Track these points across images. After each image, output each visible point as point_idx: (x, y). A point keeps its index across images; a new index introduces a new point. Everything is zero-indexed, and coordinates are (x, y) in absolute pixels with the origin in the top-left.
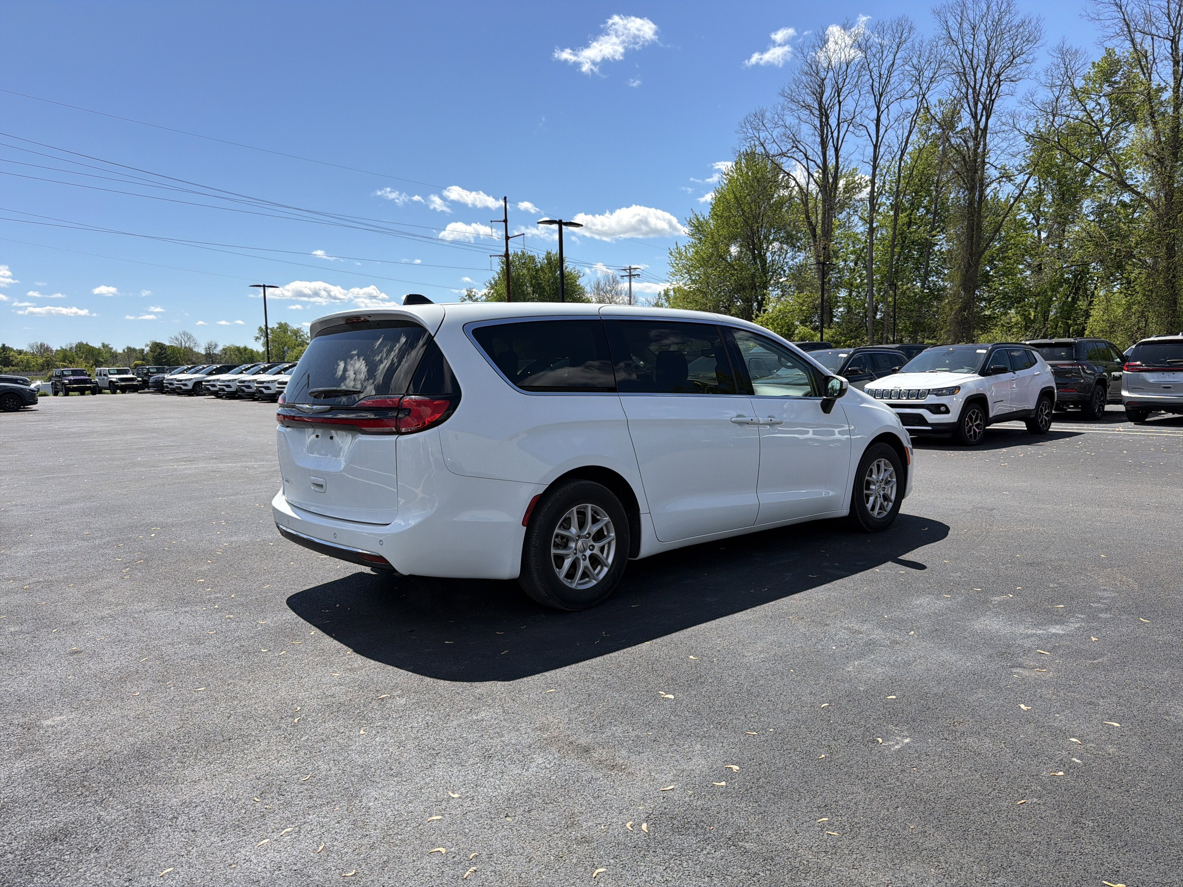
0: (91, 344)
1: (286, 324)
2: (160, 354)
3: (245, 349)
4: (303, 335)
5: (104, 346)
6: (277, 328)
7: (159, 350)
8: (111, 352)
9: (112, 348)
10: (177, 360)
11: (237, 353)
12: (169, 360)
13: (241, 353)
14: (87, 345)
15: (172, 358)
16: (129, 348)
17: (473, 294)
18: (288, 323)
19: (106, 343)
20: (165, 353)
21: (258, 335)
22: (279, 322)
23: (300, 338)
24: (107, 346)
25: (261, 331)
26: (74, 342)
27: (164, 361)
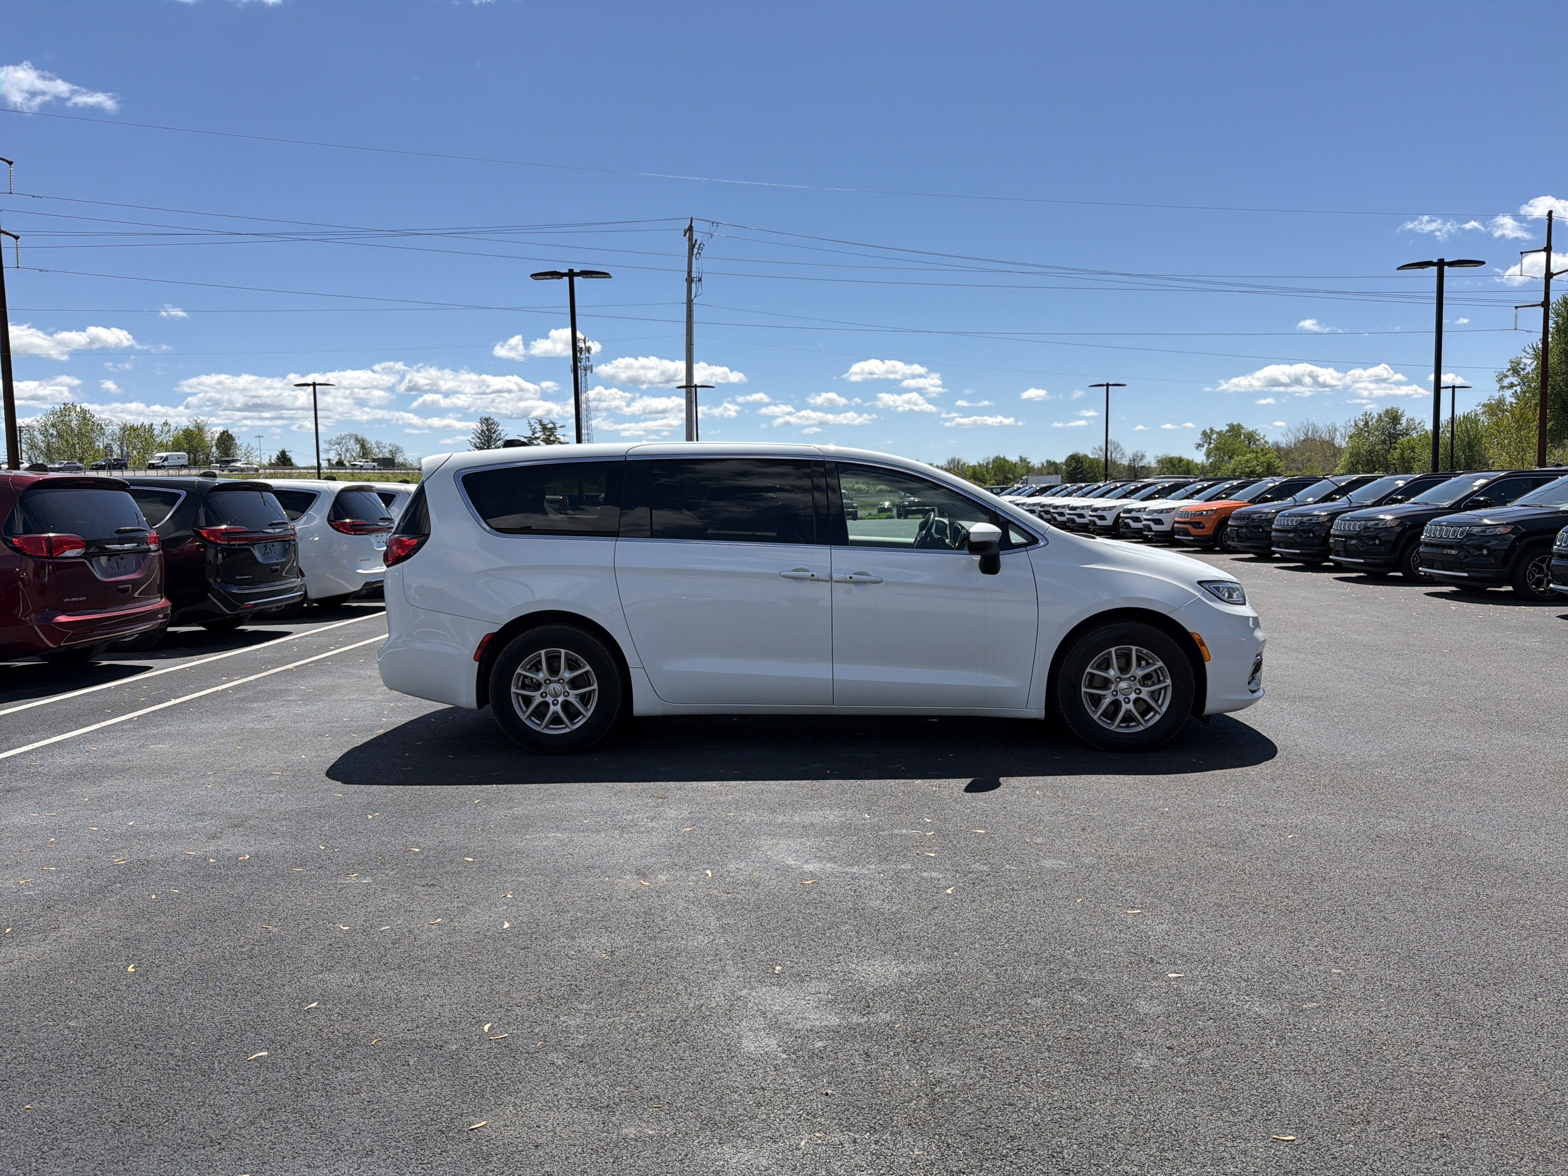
0: (1008, 458)
1: (1239, 425)
2: (1075, 469)
3: (1180, 460)
4: (1258, 440)
5: (1022, 460)
6: (1227, 431)
7: (1074, 464)
8: (1028, 467)
9: (1029, 463)
10: (1095, 475)
11: (1169, 465)
12: (1085, 476)
13: (1174, 466)
14: (1004, 459)
15: (1089, 473)
16: (1048, 462)
17: (1522, 366)
18: (1242, 424)
19: (1024, 456)
20: (1081, 467)
21: (1201, 442)
22: (1229, 423)
23: (1255, 443)
24: (1025, 460)
25: (1205, 436)
26: (992, 456)
27: (1079, 477)
